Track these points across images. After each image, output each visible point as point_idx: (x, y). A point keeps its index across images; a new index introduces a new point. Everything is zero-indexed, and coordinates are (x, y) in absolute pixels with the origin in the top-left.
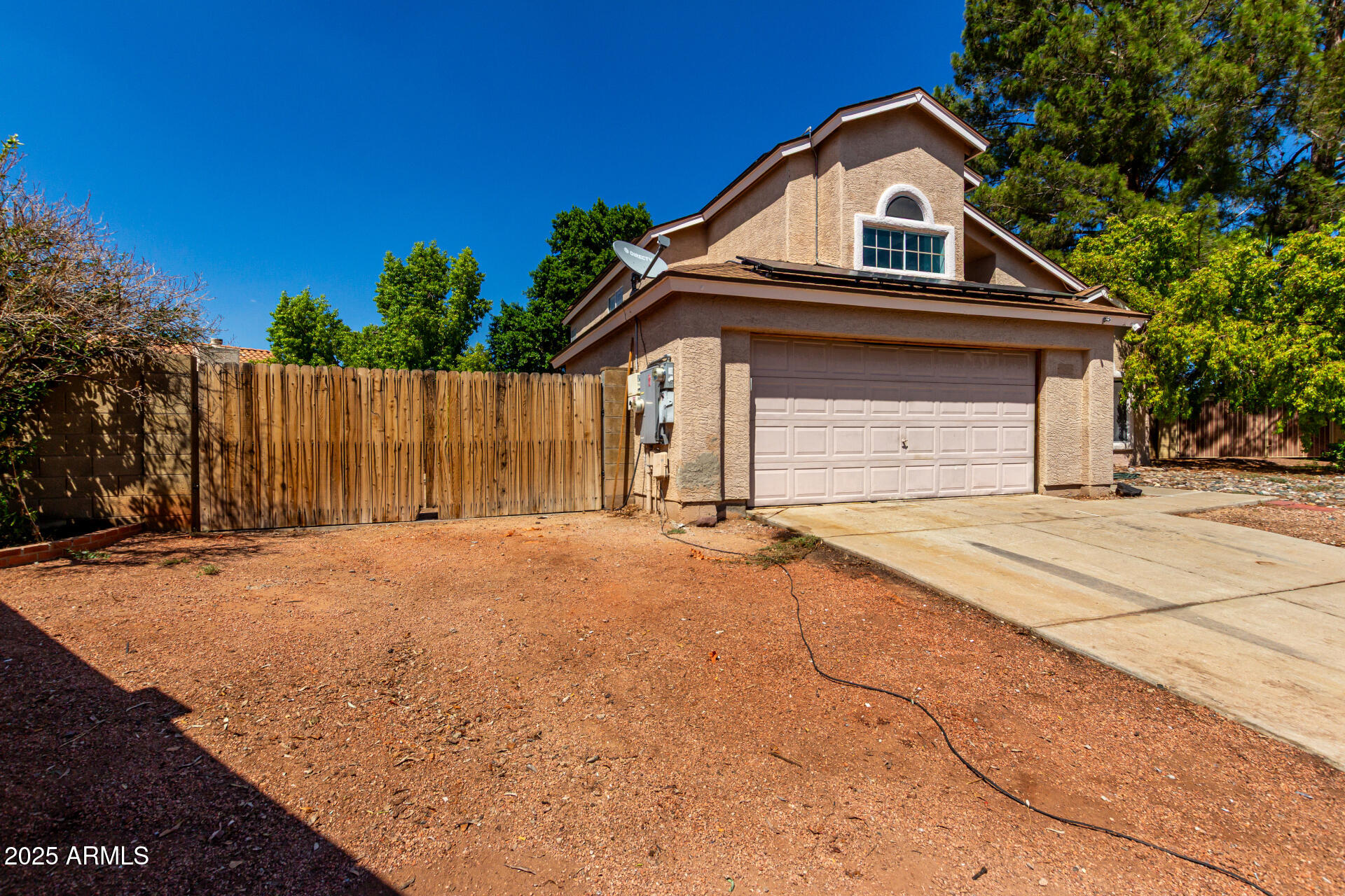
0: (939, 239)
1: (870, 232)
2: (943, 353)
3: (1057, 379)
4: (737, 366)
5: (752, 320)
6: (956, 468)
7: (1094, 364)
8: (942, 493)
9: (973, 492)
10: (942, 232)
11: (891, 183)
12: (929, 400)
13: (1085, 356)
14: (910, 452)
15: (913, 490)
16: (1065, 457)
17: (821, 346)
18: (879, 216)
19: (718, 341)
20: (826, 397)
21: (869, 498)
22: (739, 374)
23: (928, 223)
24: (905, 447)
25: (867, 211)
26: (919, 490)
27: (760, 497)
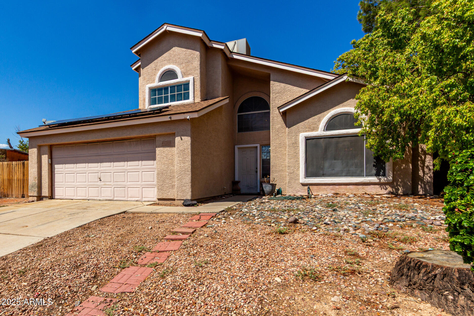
0: (186, 85)
1: (153, 91)
2: (115, 143)
3: (161, 149)
4: (45, 156)
5: (44, 142)
6: (121, 189)
7: (177, 139)
8: (115, 199)
9: (129, 199)
10: (186, 81)
12: (109, 162)
14: (102, 182)
15: (104, 197)
16: (167, 185)
17: (73, 146)
18: (156, 83)
19: (36, 149)
20: (74, 163)
21: (88, 199)
22: (45, 158)
23: (180, 79)
24: (100, 180)
25: (152, 83)
26: (106, 197)
27: (57, 196)
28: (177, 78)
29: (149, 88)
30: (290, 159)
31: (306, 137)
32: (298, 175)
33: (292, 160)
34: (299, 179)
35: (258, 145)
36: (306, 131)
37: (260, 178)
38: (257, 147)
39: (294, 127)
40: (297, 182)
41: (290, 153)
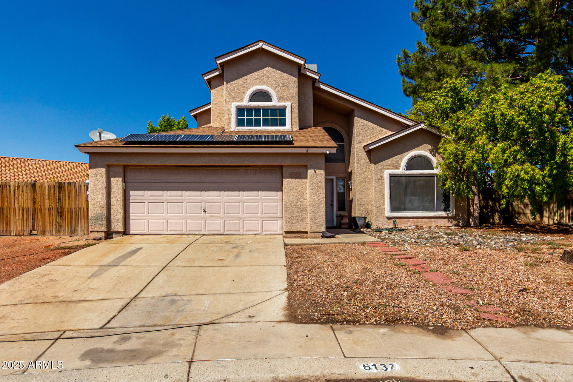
0: (282, 111)
2: (226, 169)
3: (290, 180)
4: (116, 179)
5: (119, 161)
6: (234, 221)
7: (310, 172)
8: (226, 233)
9: (245, 233)
11: (253, 86)
12: (217, 190)
13: (306, 167)
14: (207, 214)
15: (210, 231)
16: (297, 218)
17: (162, 169)
18: (245, 103)
19: (104, 169)
20: (163, 190)
21: (186, 233)
22: (117, 183)
23: (275, 103)
24: (205, 211)
25: (239, 101)
26: (213, 231)
27: (132, 230)
28: (272, 101)
29: (236, 106)
30: (377, 194)
31: (390, 174)
32: (384, 209)
33: (378, 195)
34: (384, 213)
35: (334, 178)
36: (390, 169)
37: (337, 212)
38: (332, 180)
39: (380, 164)
40: (383, 215)
41: (376, 189)
